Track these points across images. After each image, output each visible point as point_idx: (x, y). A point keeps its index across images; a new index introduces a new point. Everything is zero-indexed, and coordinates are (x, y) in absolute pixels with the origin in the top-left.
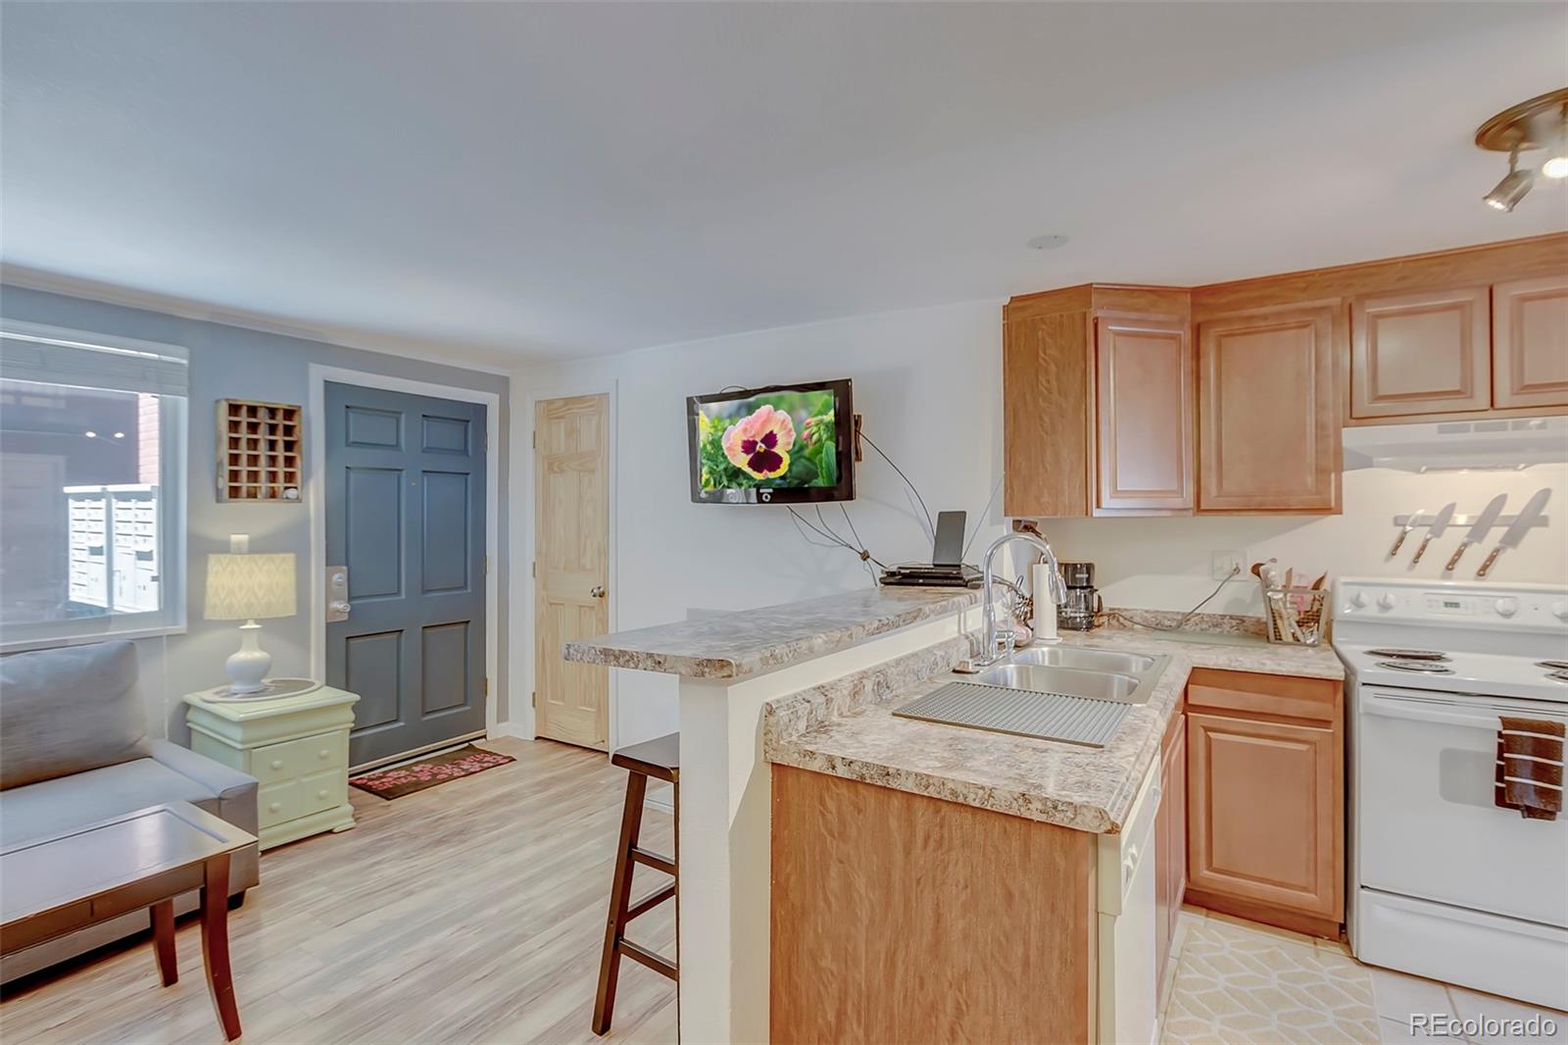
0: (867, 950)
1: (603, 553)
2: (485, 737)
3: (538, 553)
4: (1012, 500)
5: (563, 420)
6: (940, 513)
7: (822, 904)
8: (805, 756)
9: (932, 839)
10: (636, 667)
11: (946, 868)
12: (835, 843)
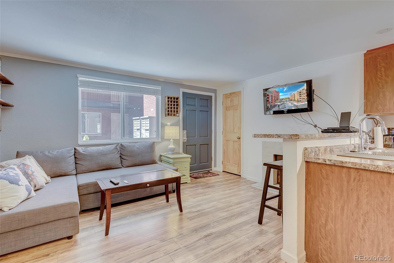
0: (335, 206)
1: (240, 128)
2: (212, 170)
3: (223, 129)
4: (367, 109)
5: (229, 98)
6: (341, 113)
7: (321, 195)
8: (316, 159)
9: (356, 179)
10: (273, 138)
11: (361, 187)
12: (325, 181)
